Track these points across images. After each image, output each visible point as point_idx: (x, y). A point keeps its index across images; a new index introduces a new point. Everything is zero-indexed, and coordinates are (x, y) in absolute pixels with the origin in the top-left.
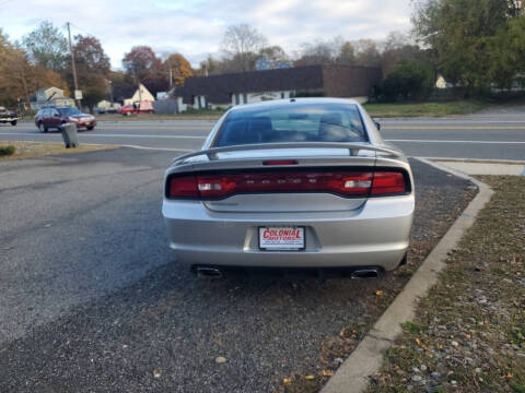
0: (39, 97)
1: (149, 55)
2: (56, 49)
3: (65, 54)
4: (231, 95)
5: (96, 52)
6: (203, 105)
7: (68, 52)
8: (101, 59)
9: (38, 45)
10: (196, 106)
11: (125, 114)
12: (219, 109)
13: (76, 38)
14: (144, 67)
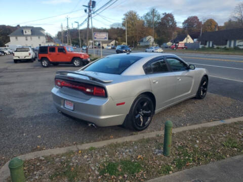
0: (144, 40)
1: (196, 20)
2: (155, 19)
3: (158, 21)
4: (227, 41)
5: (171, 20)
6: (211, 46)
7: (160, 21)
8: (173, 23)
9: (149, 18)
10: (207, 46)
11: (173, 49)
12: (218, 48)
13: (163, 14)
14: (192, 26)
